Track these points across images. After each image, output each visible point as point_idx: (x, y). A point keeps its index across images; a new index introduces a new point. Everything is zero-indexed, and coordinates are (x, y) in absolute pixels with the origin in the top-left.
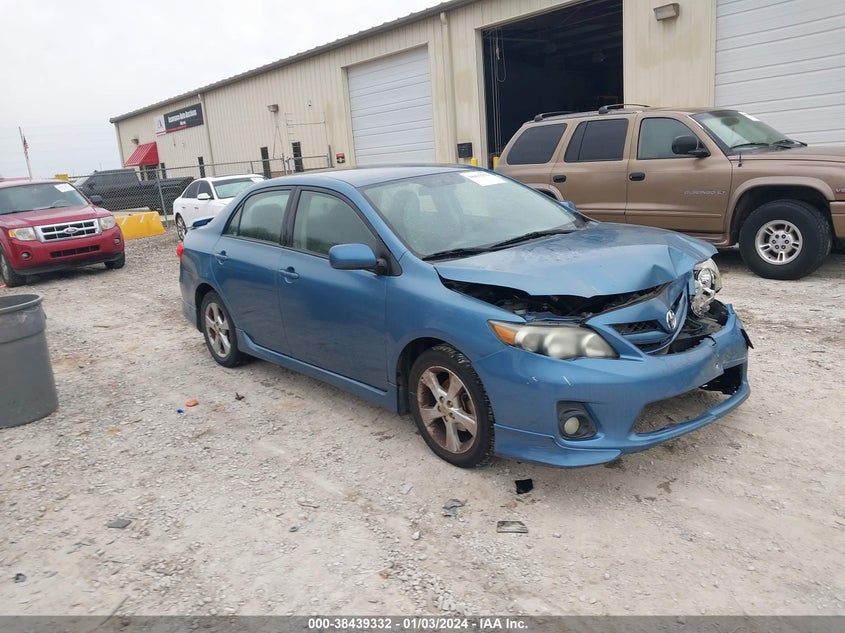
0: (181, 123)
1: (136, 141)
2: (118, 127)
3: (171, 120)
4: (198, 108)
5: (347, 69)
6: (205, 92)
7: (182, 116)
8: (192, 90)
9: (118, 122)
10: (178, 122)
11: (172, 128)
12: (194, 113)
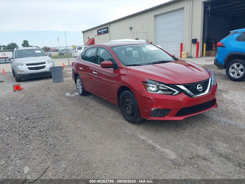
0: (102, 33)
1: (89, 38)
2: (83, 33)
3: (99, 32)
4: (107, 28)
5: (155, 16)
6: (110, 23)
7: (103, 31)
8: (106, 23)
9: (83, 32)
10: (101, 32)
11: (99, 34)
12: (106, 30)
